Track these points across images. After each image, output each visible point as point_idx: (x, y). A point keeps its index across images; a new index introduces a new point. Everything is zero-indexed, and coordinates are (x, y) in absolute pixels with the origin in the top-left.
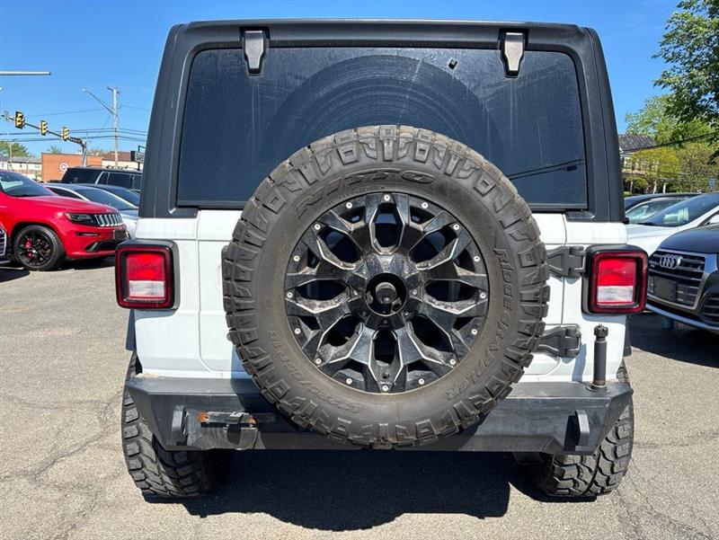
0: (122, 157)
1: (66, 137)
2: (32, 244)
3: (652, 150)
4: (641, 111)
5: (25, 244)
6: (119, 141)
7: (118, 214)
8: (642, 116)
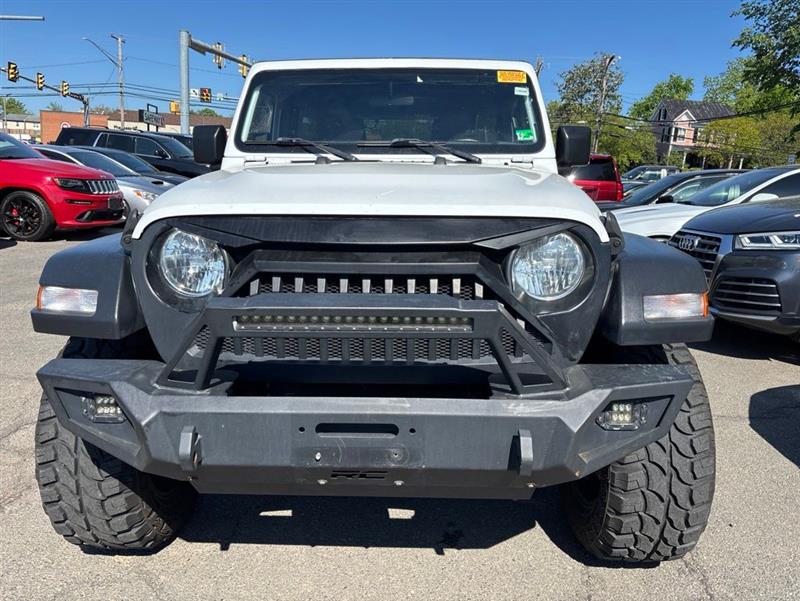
0: (129, 117)
1: (65, 93)
2: (19, 211)
3: (729, 121)
4: (722, 74)
5: (12, 211)
6: (124, 99)
7: (114, 181)
8: (723, 80)
